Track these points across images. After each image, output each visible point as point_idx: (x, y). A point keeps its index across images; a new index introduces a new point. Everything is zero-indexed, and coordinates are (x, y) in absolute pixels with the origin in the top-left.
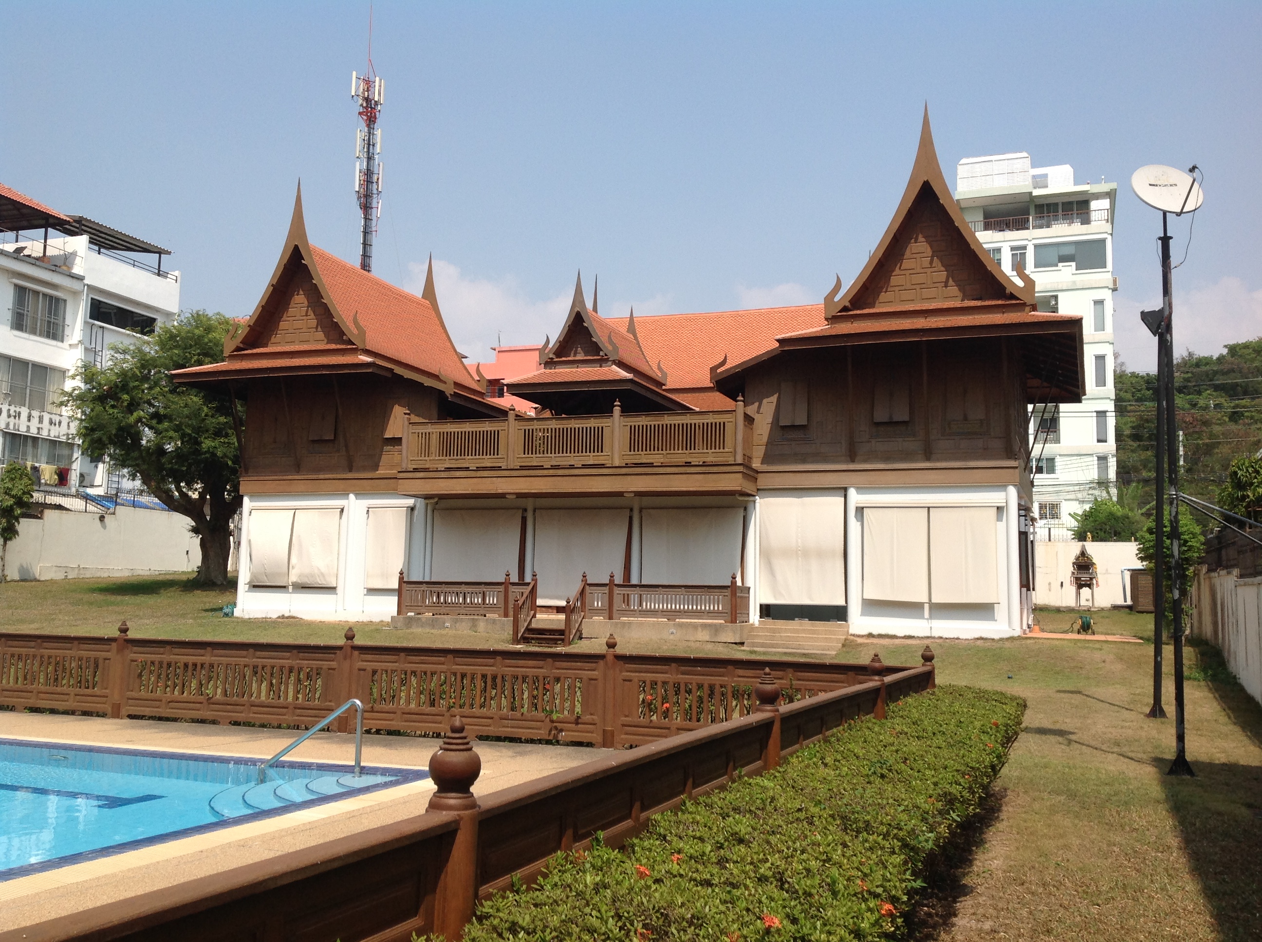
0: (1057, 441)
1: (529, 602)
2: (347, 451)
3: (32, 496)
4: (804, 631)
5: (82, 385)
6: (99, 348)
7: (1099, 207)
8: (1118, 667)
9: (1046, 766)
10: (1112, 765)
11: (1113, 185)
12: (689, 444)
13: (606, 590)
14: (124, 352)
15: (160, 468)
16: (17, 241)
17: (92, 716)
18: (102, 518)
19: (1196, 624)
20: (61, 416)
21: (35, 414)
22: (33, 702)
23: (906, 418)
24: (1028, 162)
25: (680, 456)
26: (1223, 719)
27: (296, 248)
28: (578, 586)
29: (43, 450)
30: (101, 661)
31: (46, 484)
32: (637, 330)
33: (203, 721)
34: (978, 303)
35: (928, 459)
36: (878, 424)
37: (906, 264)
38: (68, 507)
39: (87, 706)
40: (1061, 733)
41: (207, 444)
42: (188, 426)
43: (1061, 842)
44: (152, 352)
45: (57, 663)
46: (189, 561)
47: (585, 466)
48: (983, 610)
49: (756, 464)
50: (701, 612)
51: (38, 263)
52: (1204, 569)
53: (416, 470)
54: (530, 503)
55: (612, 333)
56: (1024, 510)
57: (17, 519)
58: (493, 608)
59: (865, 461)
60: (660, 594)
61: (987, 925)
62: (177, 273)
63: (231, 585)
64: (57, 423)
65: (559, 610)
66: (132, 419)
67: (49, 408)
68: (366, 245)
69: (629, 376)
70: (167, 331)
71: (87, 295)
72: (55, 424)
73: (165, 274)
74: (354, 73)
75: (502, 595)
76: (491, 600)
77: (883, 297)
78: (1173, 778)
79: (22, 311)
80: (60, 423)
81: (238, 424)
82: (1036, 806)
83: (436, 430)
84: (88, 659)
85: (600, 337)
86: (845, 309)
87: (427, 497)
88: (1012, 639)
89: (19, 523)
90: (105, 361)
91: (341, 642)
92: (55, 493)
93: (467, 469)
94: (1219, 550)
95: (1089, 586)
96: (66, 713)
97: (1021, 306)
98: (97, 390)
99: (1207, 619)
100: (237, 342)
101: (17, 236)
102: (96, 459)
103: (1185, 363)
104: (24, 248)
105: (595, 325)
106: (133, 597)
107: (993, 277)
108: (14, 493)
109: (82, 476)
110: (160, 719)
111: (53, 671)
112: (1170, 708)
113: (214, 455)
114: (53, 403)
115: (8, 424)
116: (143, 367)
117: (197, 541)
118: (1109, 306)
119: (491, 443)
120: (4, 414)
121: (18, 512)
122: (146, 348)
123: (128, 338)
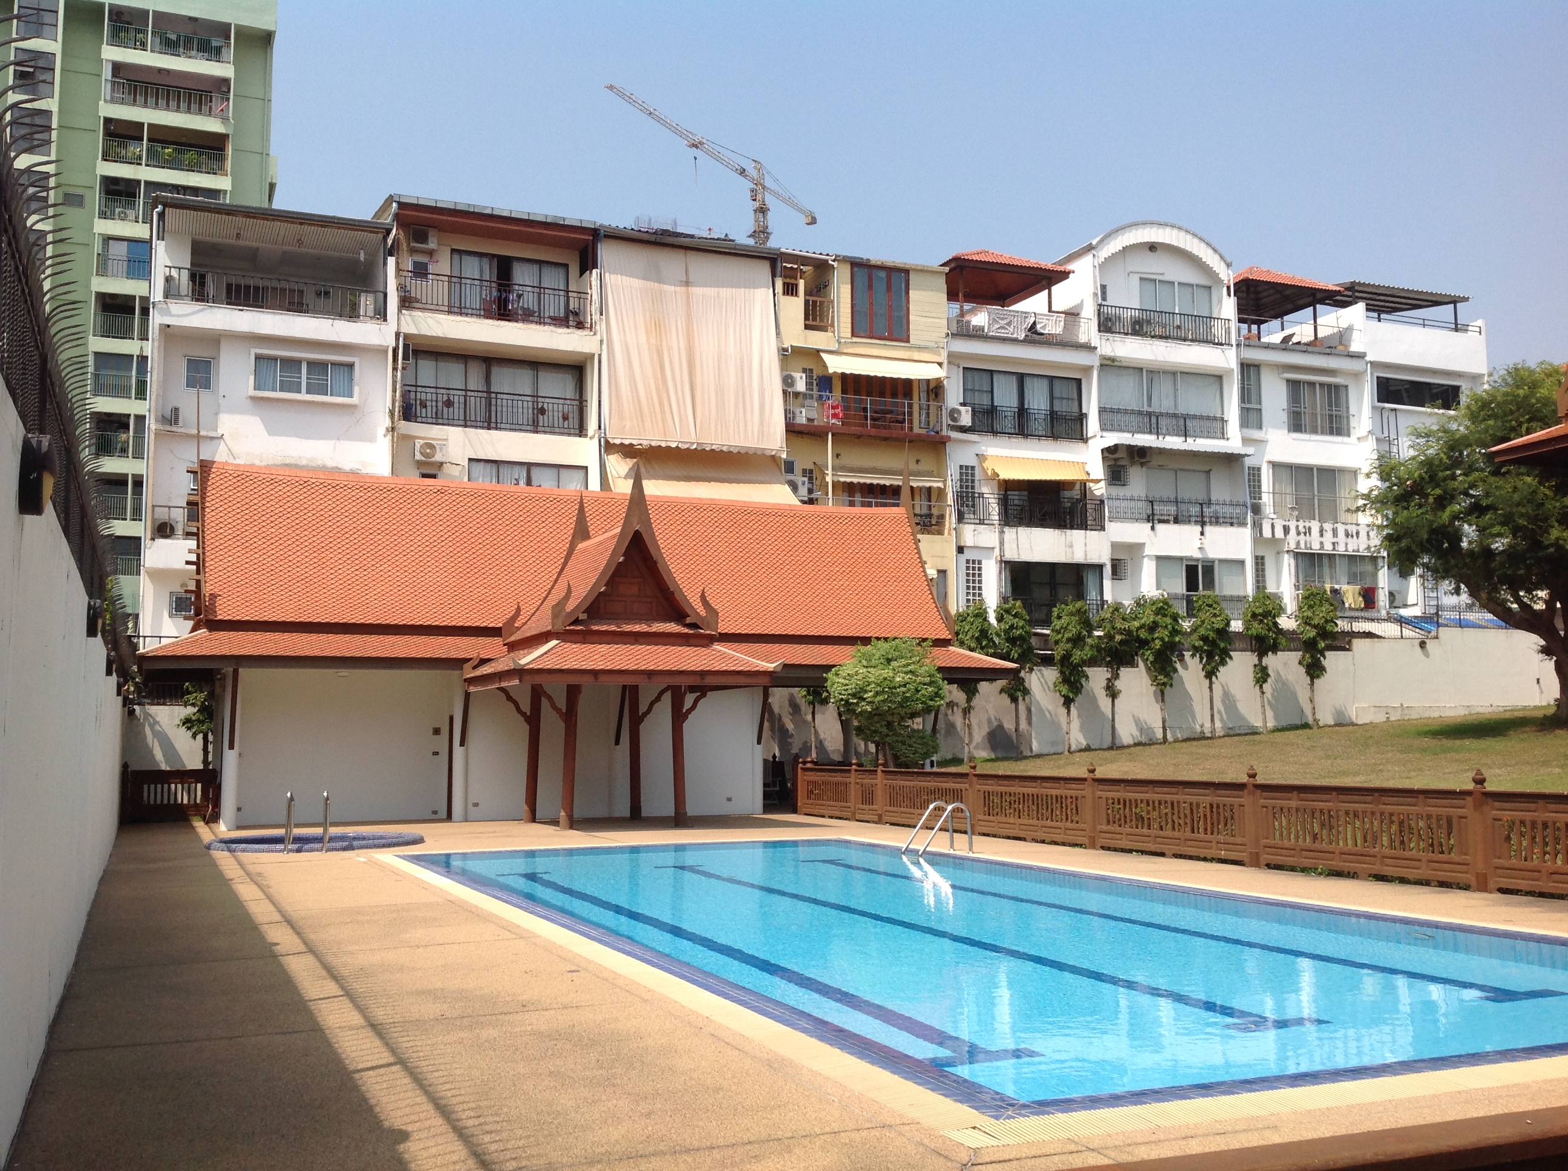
3: (1336, 625)
5: (1379, 484)
6: (1393, 436)
14: (1427, 435)
15: (1489, 575)
16: (1283, 330)
17: (1452, 888)
18: (1422, 644)
20: (1358, 525)
21: (1328, 526)
22: (1377, 868)
29: (1342, 568)
30: (1455, 821)
31: (1350, 609)
38: (1380, 634)
39: (1443, 876)
42: (1522, 515)
44: (1462, 428)
45: (1401, 823)
46: (1542, 692)
51: (1310, 349)
57: (1322, 653)
62: (1479, 323)
64: (1354, 534)
66: (1446, 516)
67: (1343, 516)
70: (1477, 399)
71: (1372, 374)
72: (1352, 536)
73: (1465, 327)
79: (1298, 409)
80: (1358, 533)
84: (1439, 818)
89: (1325, 658)
90: (1406, 450)
92: (1362, 618)
96: (1419, 883)
98: (1398, 487)
101: (1282, 323)
102: (1406, 573)
104: (1292, 336)
106: (1475, 741)
108: (1315, 621)
109: (1391, 594)
110: (1542, 895)
111: (1398, 832)
114: (1348, 510)
115: (1298, 543)
116: (1452, 448)
117: (1550, 665)
120: (1293, 531)
121: (1322, 644)
122: (1454, 426)
123: (1429, 417)
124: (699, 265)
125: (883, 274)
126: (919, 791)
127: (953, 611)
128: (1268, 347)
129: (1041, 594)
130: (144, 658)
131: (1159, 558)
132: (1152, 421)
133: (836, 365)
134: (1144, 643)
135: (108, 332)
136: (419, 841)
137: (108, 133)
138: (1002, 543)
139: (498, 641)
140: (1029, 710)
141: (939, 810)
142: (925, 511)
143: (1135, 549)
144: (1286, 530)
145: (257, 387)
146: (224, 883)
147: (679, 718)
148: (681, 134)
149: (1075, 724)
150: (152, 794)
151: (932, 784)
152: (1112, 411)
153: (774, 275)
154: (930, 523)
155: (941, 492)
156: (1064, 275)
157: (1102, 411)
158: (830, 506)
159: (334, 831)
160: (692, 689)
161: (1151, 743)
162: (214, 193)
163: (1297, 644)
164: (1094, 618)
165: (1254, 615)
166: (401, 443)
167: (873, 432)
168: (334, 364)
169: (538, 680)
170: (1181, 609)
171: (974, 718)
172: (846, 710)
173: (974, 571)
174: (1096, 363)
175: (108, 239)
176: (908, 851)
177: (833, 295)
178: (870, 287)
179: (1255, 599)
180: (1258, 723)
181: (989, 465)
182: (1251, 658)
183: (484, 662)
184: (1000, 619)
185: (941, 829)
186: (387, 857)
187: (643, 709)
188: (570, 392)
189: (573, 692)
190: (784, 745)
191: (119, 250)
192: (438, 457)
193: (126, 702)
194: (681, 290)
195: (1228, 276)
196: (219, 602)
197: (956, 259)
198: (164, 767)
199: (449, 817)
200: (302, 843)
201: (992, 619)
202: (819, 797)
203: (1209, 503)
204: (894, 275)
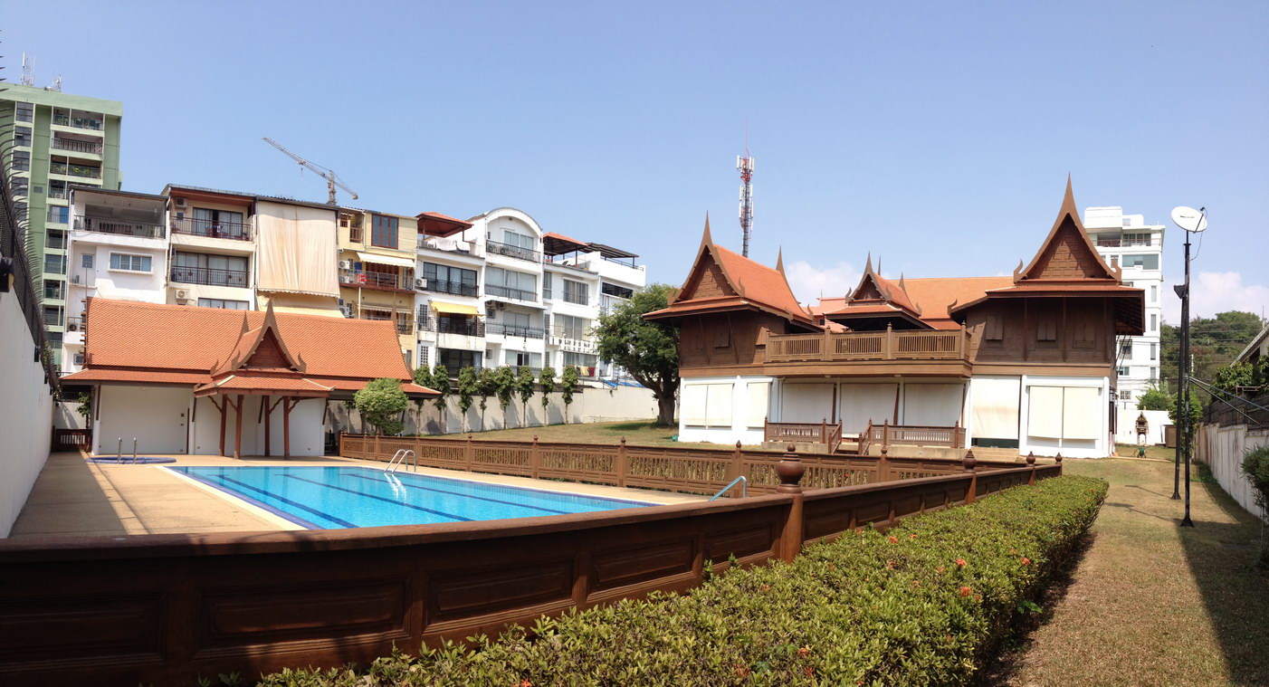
0: (1131, 358)
1: (837, 436)
2: (736, 352)
3: (578, 382)
4: (995, 453)
5: (600, 325)
6: (607, 306)
7: (1155, 237)
8: (1157, 474)
9: (1118, 521)
10: (1152, 521)
11: (1163, 227)
12: (933, 348)
13: (883, 428)
14: (619, 307)
15: (638, 365)
16: (563, 259)
17: (610, 486)
18: (611, 392)
19: (1197, 452)
20: (590, 341)
21: (577, 341)
22: (583, 478)
23: (1054, 338)
24: (1121, 211)
25: (929, 354)
26: (1210, 501)
27: (706, 247)
28: (867, 426)
29: (582, 359)
30: (613, 458)
31: (584, 376)
32: (905, 287)
33: (664, 490)
34: (1093, 279)
35: (1064, 361)
36: (1040, 341)
37: (1057, 256)
38: (594, 386)
39: (608, 480)
40: (1127, 506)
41: (660, 352)
42: (651, 343)
43: (1125, 558)
44: (632, 306)
46: (654, 413)
47: (870, 360)
48: (1089, 442)
49: (972, 360)
50: (937, 442)
51: (574, 268)
52: (1202, 424)
53: (773, 362)
54: (838, 381)
55: (888, 285)
56: (1113, 390)
57: (571, 393)
58: (816, 438)
59: (1032, 361)
60: (914, 432)
61: (1083, 598)
62: (642, 266)
63: (676, 425)
65: (855, 440)
66: (623, 340)
67: (584, 337)
68: (745, 245)
69: (900, 310)
70: (638, 295)
71: (600, 281)
72: (587, 346)
73: (637, 267)
74: (738, 157)
75: (821, 431)
76: (816, 434)
77: (1044, 273)
78: (1183, 528)
79: (568, 292)
80: (589, 344)
81: (676, 341)
82: (1112, 540)
83: (784, 340)
84: (607, 456)
85: (881, 288)
86: (1024, 278)
87: (779, 377)
88: (1104, 458)
89: (572, 395)
90: (611, 312)
91: (734, 448)
92: (588, 380)
93: (801, 361)
94: (1210, 414)
95: (1144, 433)
96: (598, 484)
97: (1115, 282)
98: (606, 327)
99: (1203, 451)
100: (677, 297)
101: (563, 256)
102: (607, 362)
103: (1196, 322)
104: (567, 262)
105: (879, 282)
106: (625, 430)
107: (1100, 266)
108: (569, 380)
109: (601, 370)
110: (643, 488)
111: (591, 463)
112: (1183, 496)
113: (664, 357)
114: (586, 335)
115: (565, 347)
116: (627, 313)
117: (657, 402)
118: (1159, 289)
119: (814, 347)
120: (563, 342)
121: (572, 389)
122: (629, 305)
123: (619, 300)
124: (301, 212)
125: (386, 219)
126: (394, 446)
127: (414, 368)
128: (555, 265)
129: (455, 363)
130: (62, 380)
131: (507, 350)
132: (506, 291)
133: (364, 258)
134: (499, 386)
135: (51, 246)
136: (174, 461)
137: (53, 162)
138: (438, 340)
139: (209, 376)
140: (446, 414)
141: (402, 453)
142: (403, 324)
143: (497, 346)
144: (560, 341)
145: (111, 267)
146: (91, 474)
147: (287, 411)
148: (295, 158)
149: (467, 419)
150: (65, 439)
151: (400, 443)
152: (490, 286)
153: (337, 218)
154: (405, 329)
155: (411, 317)
156: (470, 226)
157: (486, 285)
158: (359, 319)
159: (137, 456)
160: (293, 398)
161: (499, 430)
162: (96, 186)
163: (562, 389)
164: (477, 374)
165: (544, 376)
166: (170, 290)
167: (380, 288)
168: (143, 257)
169: (225, 392)
170: (515, 372)
171: (421, 416)
172: (363, 410)
173: (424, 351)
174: (484, 265)
175: (52, 206)
176: (387, 471)
177: (363, 227)
178: (381, 224)
179: (545, 369)
180: (543, 422)
181: (434, 305)
182: (542, 394)
183: (202, 385)
184: (435, 373)
185: (402, 463)
186: (160, 467)
187: (271, 407)
188: (242, 268)
189: (240, 398)
190: (335, 426)
191: (57, 211)
192: (185, 297)
193: (54, 399)
194: (293, 222)
195: (541, 234)
196: (93, 357)
197: (422, 215)
198: (69, 427)
199: (187, 453)
200: (125, 461)
201: (432, 372)
202: (349, 449)
203: (529, 328)
204: (392, 220)
